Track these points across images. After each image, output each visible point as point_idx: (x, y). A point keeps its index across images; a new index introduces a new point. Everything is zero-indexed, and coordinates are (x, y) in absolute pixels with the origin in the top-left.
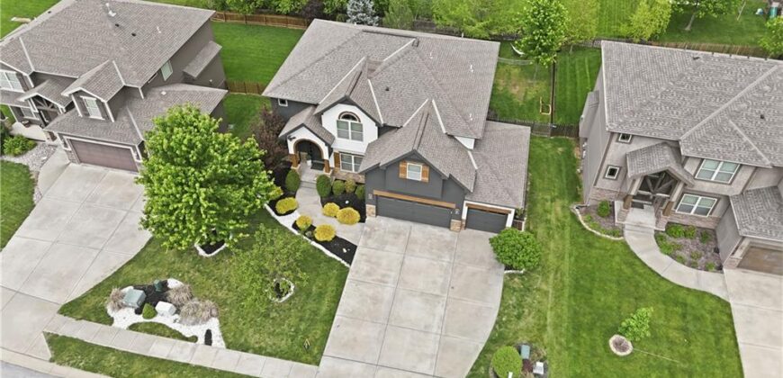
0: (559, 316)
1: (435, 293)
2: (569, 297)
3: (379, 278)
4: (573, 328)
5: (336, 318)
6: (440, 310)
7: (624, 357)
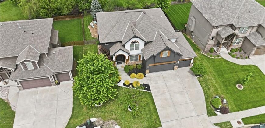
0: (219, 85)
1: (182, 91)
2: (218, 78)
3: (162, 92)
4: (225, 87)
5: (157, 110)
6: (186, 95)
7: (243, 90)
